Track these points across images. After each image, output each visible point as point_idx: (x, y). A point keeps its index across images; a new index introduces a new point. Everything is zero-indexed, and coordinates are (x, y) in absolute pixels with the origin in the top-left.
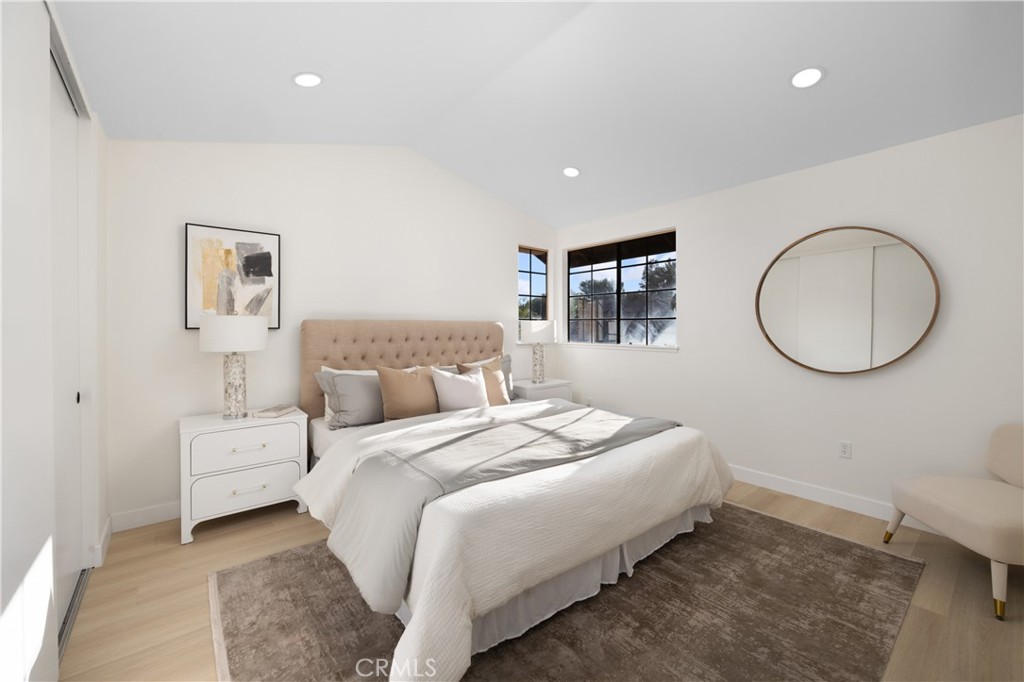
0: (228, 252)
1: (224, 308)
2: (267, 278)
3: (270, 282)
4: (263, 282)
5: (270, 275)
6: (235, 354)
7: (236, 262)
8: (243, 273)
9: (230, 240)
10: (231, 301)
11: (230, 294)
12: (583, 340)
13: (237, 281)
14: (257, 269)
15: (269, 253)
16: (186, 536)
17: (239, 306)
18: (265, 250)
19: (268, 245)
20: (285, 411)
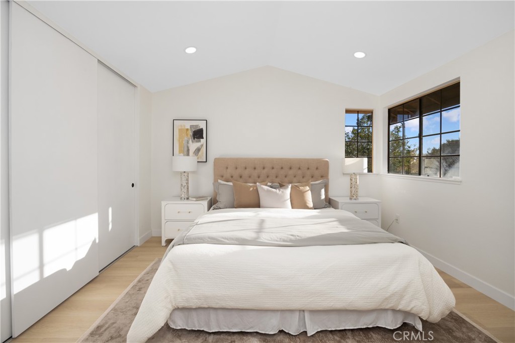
0: (187, 130)
1: (186, 153)
2: (201, 140)
3: (203, 141)
4: (200, 141)
5: (203, 138)
6: (185, 172)
7: (190, 133)
8: (192, 138)
9: (188, 125)
10: (188, 150)
11: (188, 147)
12: (398, 172)
13: (190, 142)
14: (198, 136)
15: (202, 129)
16: (163, 244)
17: (191, 152)
18: (201, 128)
19: (202, 125)
20: (201, 199)
